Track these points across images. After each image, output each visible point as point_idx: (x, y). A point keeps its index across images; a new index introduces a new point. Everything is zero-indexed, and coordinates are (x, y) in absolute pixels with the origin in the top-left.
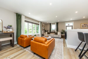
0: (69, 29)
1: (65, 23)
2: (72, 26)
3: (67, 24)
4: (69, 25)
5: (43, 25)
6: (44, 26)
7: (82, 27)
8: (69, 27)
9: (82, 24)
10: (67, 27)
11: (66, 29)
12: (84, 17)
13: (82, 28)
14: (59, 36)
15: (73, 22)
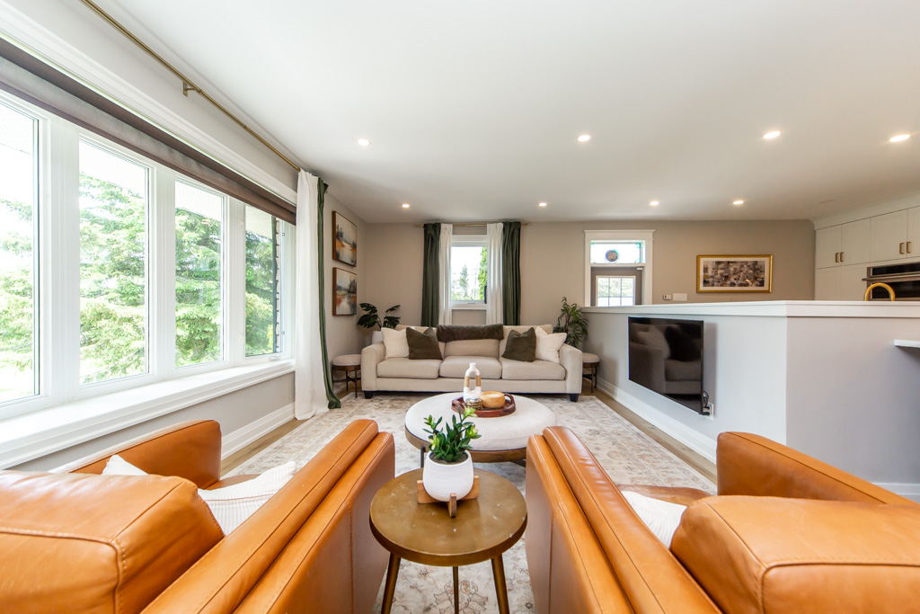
0: (616, 296)
1: (589, 234)
2: (636, 272)
4: (612, 256)
5: (337, 236)
6: (346, 253)
7: (706, 283)
8: (614, 280)
9: (702, 260)
10: (602, 281)
11: (594, 300)
12: (739, 203)
13: (702, 288)
14: (566, 371)
15: (649, 234)
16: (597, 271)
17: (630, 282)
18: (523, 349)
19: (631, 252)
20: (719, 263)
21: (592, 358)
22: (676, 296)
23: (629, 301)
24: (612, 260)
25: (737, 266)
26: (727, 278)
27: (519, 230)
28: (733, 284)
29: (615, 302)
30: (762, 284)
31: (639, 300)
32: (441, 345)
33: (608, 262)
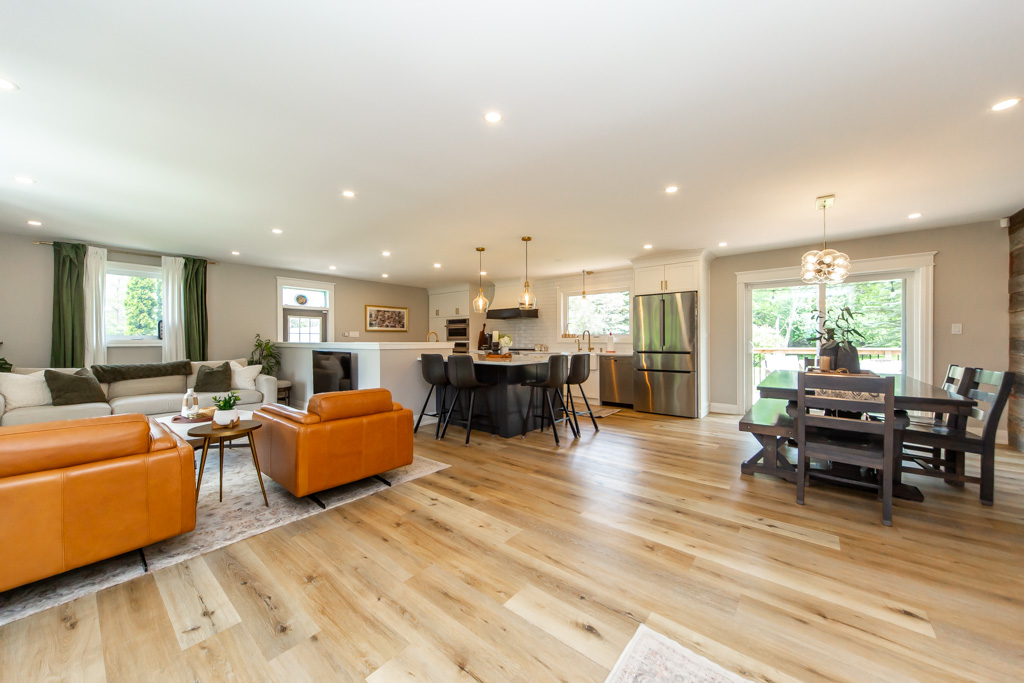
0: (305, 334)
1: (280, 280)
2: (322, 314)
3: (288, 296)
4: (301, 299)
7: (371, 325)
8: (305, 320)
9: (369, 309)
10: (293, 322)
11: (286, 336)
12: (385, 276)
13: (369, 328)
14: (263, 395)
15: (332, 286)
16: (288, 312)
17: (317, 321)
18: (218, 380)
19: (318, 298)
20: (378, 311)
21: (285, 384)
22: (353, 334)
23: (316, 339)
24: (302, 303)
25: (389, 314)
26: (384, 321)
27: (206, 268)
28: (387, 326)
29: (305, 339)
30: (403, 327)
31: (324, 339)
32: (104, 387)
33: (298, 305)
